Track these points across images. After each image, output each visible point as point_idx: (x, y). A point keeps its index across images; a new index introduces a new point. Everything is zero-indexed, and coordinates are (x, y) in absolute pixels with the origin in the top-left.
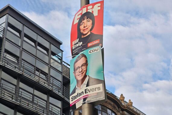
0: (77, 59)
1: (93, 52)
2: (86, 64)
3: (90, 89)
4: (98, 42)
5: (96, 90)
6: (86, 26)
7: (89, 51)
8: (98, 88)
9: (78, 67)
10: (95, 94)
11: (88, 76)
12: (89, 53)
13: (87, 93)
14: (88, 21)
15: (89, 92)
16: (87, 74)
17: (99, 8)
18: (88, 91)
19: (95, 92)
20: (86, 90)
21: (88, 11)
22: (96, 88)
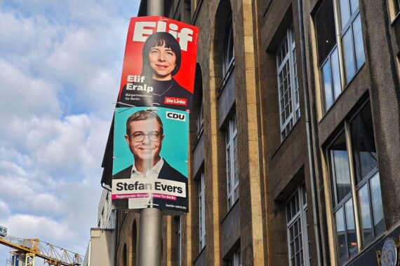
0: (138, 115)
1: (174, 117)
2: (160, 134)
3: (166, 186)
4: (184, 102)
5: (174, 191)
6: (164, 61)
7: (167, 113)
8: (178, 188)
9: (141, 132)
10: (173, 198)
11: (161, 159)
12: (167, 117)
13: (160, 189)
14: (169, 53)
15: (164, 190)
16: (160, 154)
17: (191, 39)
18: (161, 188)
19: (172, 193)
20: (158, 184)
21: (170, 32)
22: (175, 188)
